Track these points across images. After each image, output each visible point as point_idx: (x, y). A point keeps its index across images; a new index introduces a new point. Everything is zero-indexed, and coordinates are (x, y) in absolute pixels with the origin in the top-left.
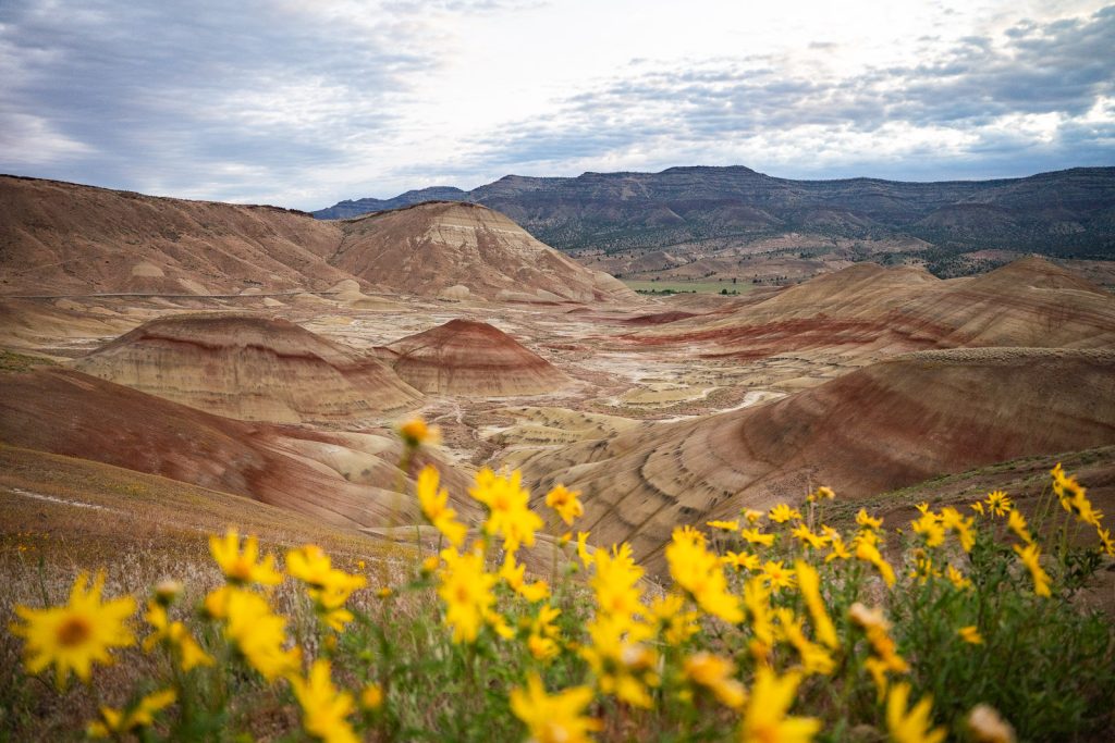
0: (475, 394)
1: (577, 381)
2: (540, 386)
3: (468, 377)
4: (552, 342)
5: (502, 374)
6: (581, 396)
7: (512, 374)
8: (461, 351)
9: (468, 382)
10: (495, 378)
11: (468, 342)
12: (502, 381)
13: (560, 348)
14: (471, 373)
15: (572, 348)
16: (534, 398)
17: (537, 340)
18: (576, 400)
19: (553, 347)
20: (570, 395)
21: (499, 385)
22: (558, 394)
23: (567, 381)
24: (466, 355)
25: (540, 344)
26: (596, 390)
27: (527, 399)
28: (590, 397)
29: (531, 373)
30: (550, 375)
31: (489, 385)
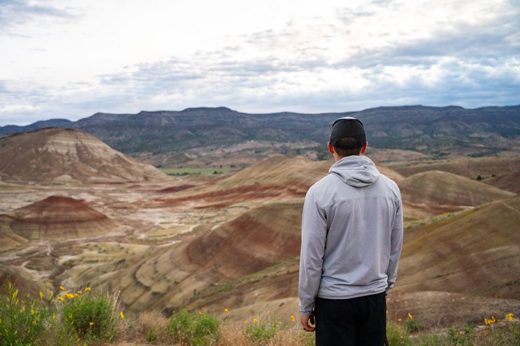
0: (62, 238)
1: (124, 226)
2: (100, 230)
3: (58, 228)
4: (115, 205)
5: (78, 225)
6: (124, 234)
7: (84, 225)
8: (53, 214)
9: (58, 232)
10: (74, 228)
11: (58, 209)
12: (78, 229)
13: (119, 208)
14: (59, 226)
15: (125, 208)
16: (97, 238)
17: (106, 204)
18: (121, 237)
19: (115, 208)
20: (118, 234)
21: (76, 232)
22: (112, 234)
23: (117, 226)
24: (57, 216)
25: (108, 206)
26: (133, 231)
27: (92, 238)
28: (128, 235)
29: (96, 224)
30: (107, 224)
31: (70, 232)
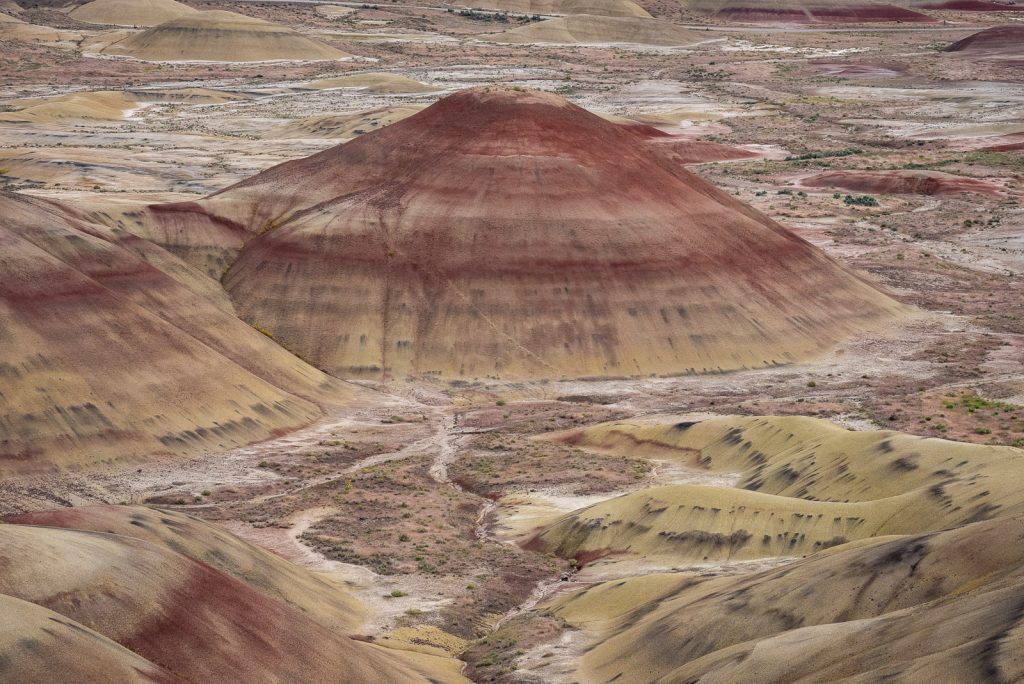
0: (516, 372)
1: (916, 315)
2: (764, 337)
3: (496, 310)
4: (858, 166)
5: (620, 295)
6: (921, 371)
7: (658, 293)
8: (470, 211)
9: (494, 328)
10: (595, 310)
11: (494, 180)
12: (623, 322)
13: (885, 187)
14: (504, 293)
15: (931, 187)
16: (736, 384)
17: (806, 159)
18: (898, 388)
19: (860, 185)
20: (876, 367)
21: (607, 338)
22: (835, 364)
23: (873, 313)
24: (487, 225)
25: (812, 174)
26: (983, 348)
27: (709, 385)
28: (951, 375)
29: (731, 289)
30: (809, 295)
31: (570, 336)
